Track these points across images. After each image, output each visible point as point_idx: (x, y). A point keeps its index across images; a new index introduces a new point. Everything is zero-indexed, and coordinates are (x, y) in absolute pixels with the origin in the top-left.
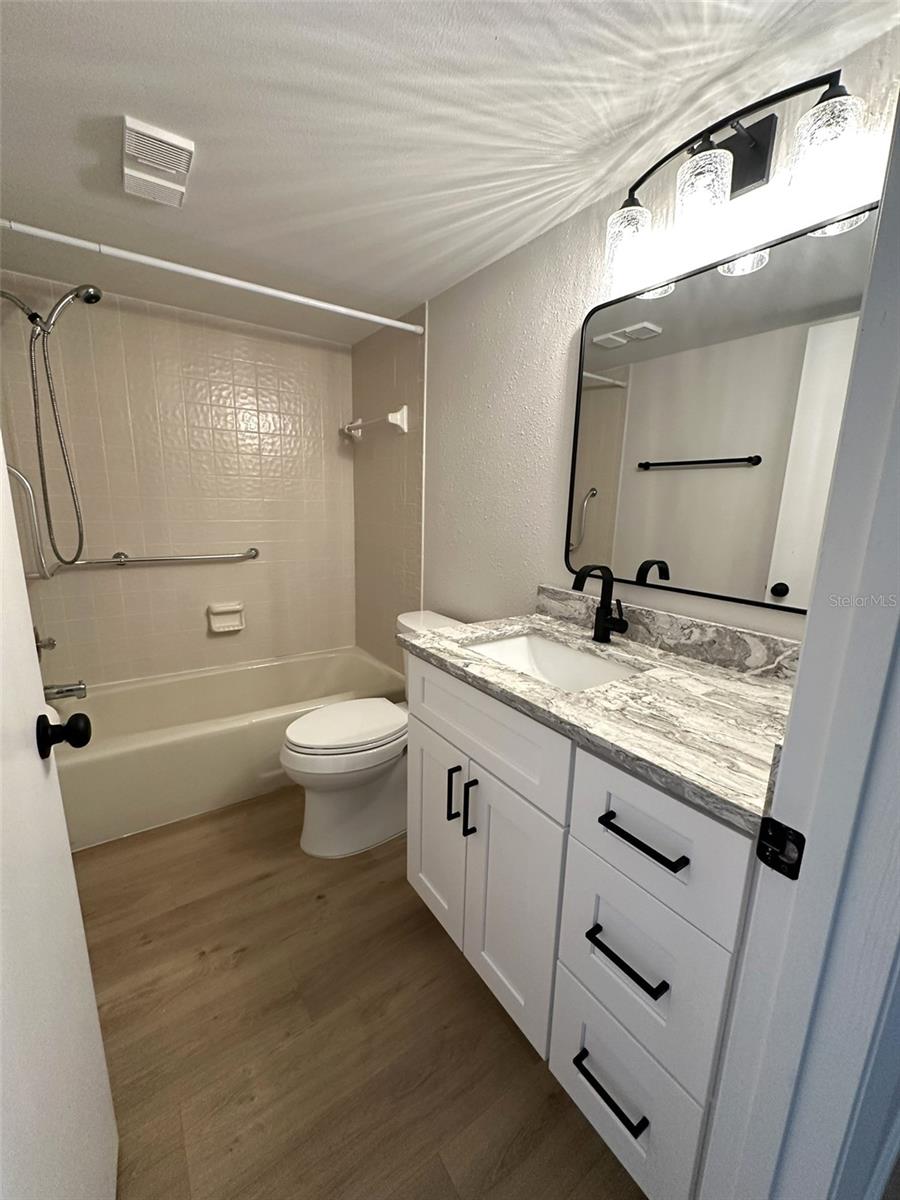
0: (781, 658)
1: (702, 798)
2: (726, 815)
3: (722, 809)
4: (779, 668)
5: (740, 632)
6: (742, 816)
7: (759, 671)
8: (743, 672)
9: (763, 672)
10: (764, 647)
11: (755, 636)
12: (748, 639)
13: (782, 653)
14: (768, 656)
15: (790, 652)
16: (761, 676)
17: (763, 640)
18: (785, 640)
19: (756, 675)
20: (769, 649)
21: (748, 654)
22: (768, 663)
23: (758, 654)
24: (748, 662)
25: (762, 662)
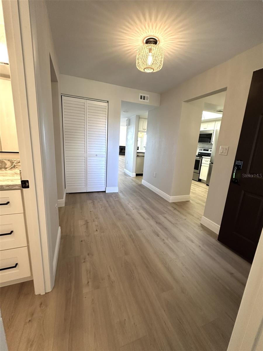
0: (14, 164)
1: (8, 187)
2: (14, 188)
3: (13, 187)
4: (15, 166)
5: (2, 160)
6: (17, 186)
7: (10, 168)
8: (6, 169)
9: (11, 168)
10: (9, 162)
11: (6, 160)
12: (5, 161)
13: (14, 162)
14: (11, 164)
15: (16, 162)
16: (11, 169)
17: (9, 160)
18: (14, 159)
19: (10, 169)
20: (11, 162)
21: (6, 165)
22: (11, 166)
23: (8, 164)
24: (6, 166)
25: (10, 165)
